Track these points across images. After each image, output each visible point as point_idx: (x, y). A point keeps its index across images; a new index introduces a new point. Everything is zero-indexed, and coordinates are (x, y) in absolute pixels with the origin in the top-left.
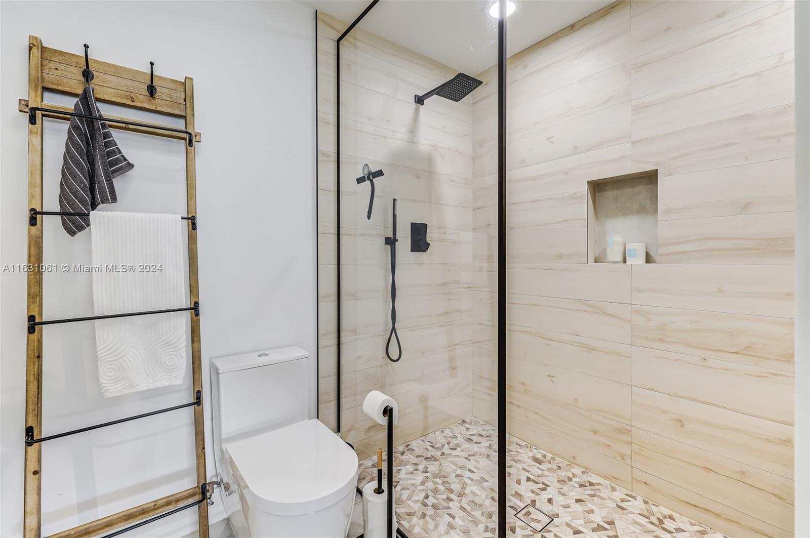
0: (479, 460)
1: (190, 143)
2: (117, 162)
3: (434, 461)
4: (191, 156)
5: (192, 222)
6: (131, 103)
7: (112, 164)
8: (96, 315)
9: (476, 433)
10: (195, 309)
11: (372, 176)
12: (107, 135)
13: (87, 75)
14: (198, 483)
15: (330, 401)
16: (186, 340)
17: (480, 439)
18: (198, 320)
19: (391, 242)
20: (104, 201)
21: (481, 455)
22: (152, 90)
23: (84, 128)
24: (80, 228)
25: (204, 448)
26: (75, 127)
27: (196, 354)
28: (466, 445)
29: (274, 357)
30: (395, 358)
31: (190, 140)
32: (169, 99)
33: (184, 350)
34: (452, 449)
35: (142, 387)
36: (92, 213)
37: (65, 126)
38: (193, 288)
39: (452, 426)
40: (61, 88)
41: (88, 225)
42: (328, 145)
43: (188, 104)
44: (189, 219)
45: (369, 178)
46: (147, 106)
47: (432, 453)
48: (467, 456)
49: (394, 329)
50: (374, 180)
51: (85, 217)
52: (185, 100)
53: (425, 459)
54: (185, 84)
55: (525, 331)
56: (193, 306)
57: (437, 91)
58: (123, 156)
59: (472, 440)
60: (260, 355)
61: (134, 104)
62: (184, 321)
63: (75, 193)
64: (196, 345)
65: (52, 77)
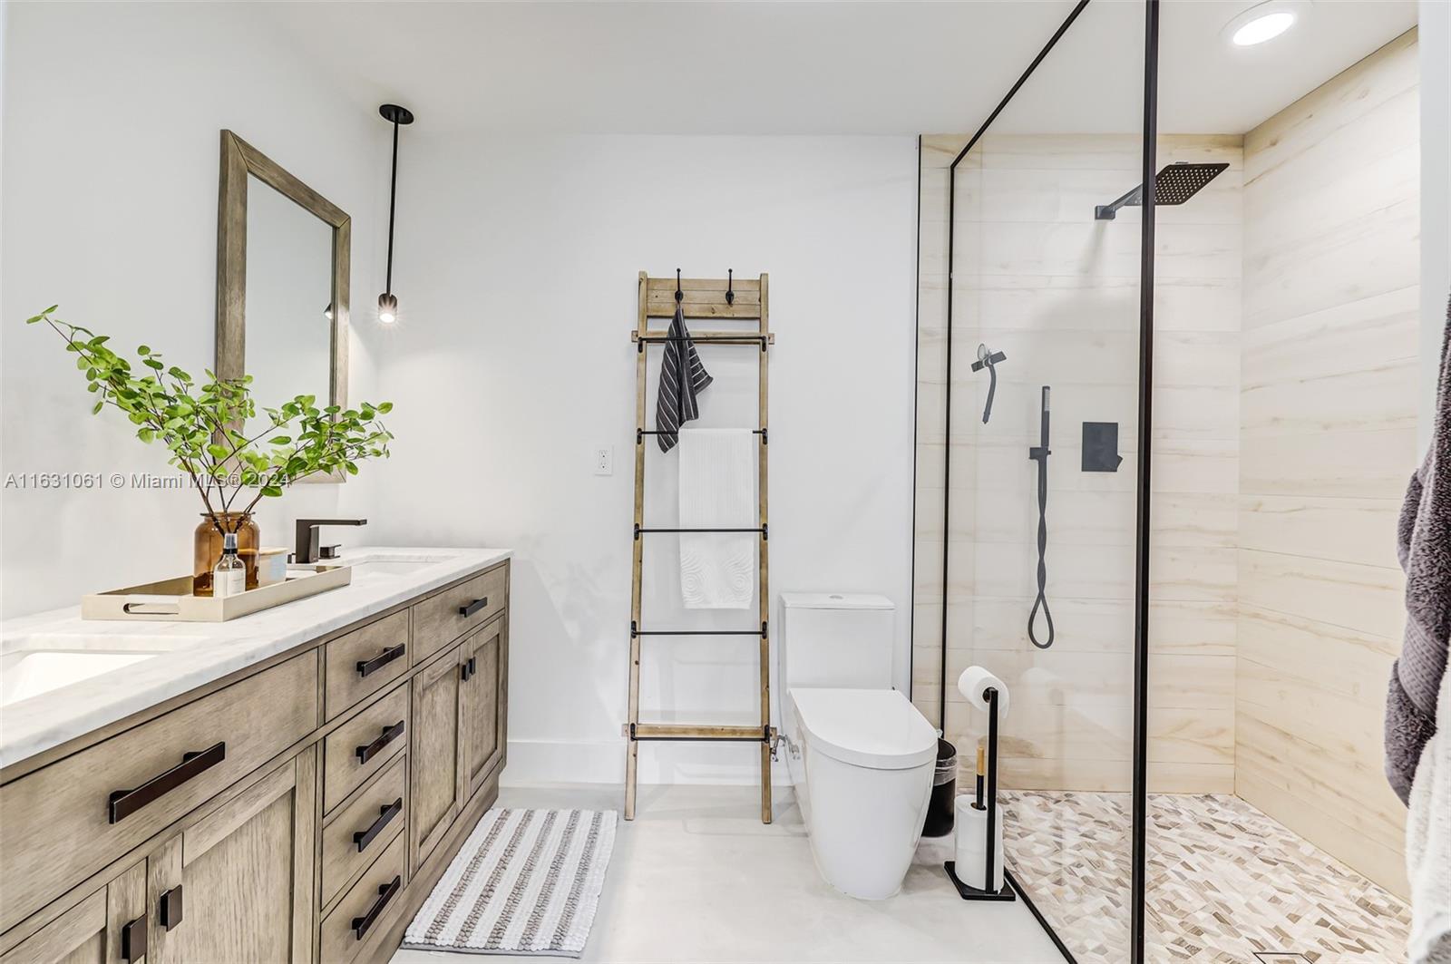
0: (1215, 858)
1: (764, 348)
2: (700, 376)
3: (1113, 829)
4: (764, 361)
5: (763, 434)
6: (711, 315)
7: (695, 380)
8: (681, 528)
9: (1229, 821)
10: (764, 531)
11: (989, 361)
12: (692, 352)
13: (679, 296)
14: (762, 722)
15: (931, 683)
16: (755, 563)
17: (1234, 832)
18: (767, 544)
19: (1040, 454)
20: (689, 417)
21: (1224, 853)
22: (730, 296)
23: (675, 349)
24: (671, 445)
25: (768, 687)
26: (669, 350)
27: (764, 581)
28: (1196, 831)
29: (849, 601)
30: (1044, 642)
31: (763, 342)
32: (745, 303)
33: (751, 573)
34: (1159, 826)
35: (715, 605)
36: (680, 430)
37: (661, 348)
38: (763, 509)
39: (1177, 797)
40: (659, 314)
41: (676, 442)
42: (934, 320)
43: (763, 303)
44: (760, 432)
45: (987, 364)
46: (725, 315)
47: (1113, 819)
48: (1189, 846)
49: (1041, 596)
50: (995, 365)
51: (675, 434)
52: (760, 300)
53: (1096, 821)
54: (760, 282)
55: (1357, 639)
56: (761, 528)
57: (1127, 199)
58: (704, 371)
59: (1214, 829)
60: (832, 597)
61: (714, 315)
62: (752, 543)
63: (668, 412)
64: (764, 571)
65: (653, 306)
